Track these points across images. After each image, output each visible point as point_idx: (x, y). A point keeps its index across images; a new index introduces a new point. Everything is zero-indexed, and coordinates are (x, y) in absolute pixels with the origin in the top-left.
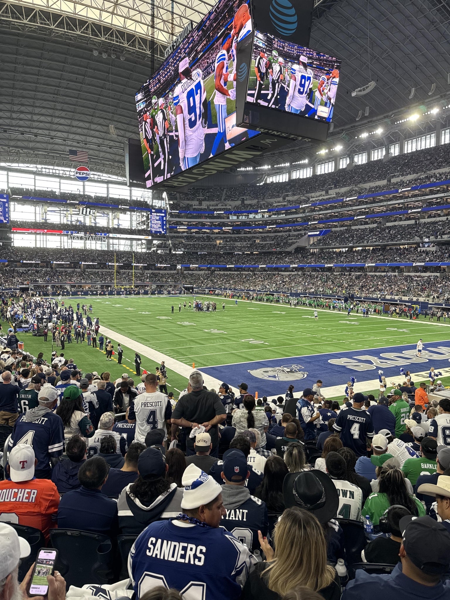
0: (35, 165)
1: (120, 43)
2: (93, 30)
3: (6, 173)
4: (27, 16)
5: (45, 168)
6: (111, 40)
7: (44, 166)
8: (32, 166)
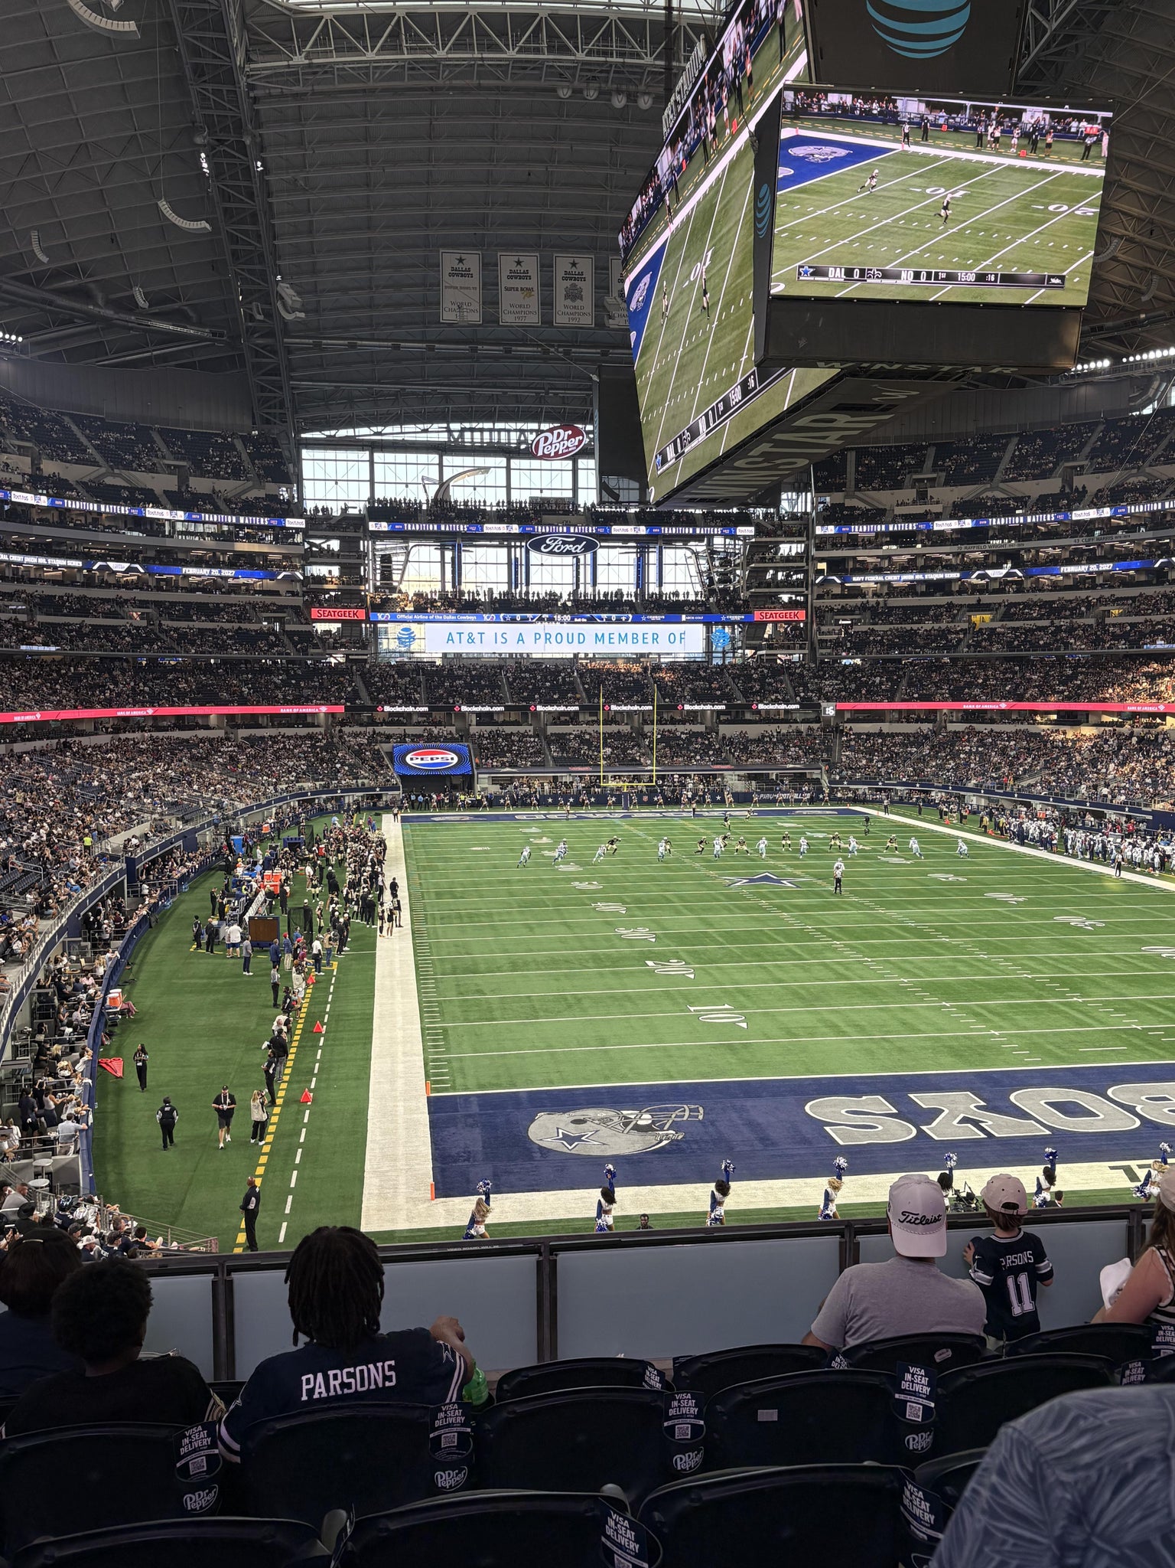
0: (445, 425)
1: (632, 55)
2: (552, 36)
3: (366, 455)
4: (375, 38)
5: (472, 430)
6: (605, 54)
7: (467, 425)
8: (435, 426)
